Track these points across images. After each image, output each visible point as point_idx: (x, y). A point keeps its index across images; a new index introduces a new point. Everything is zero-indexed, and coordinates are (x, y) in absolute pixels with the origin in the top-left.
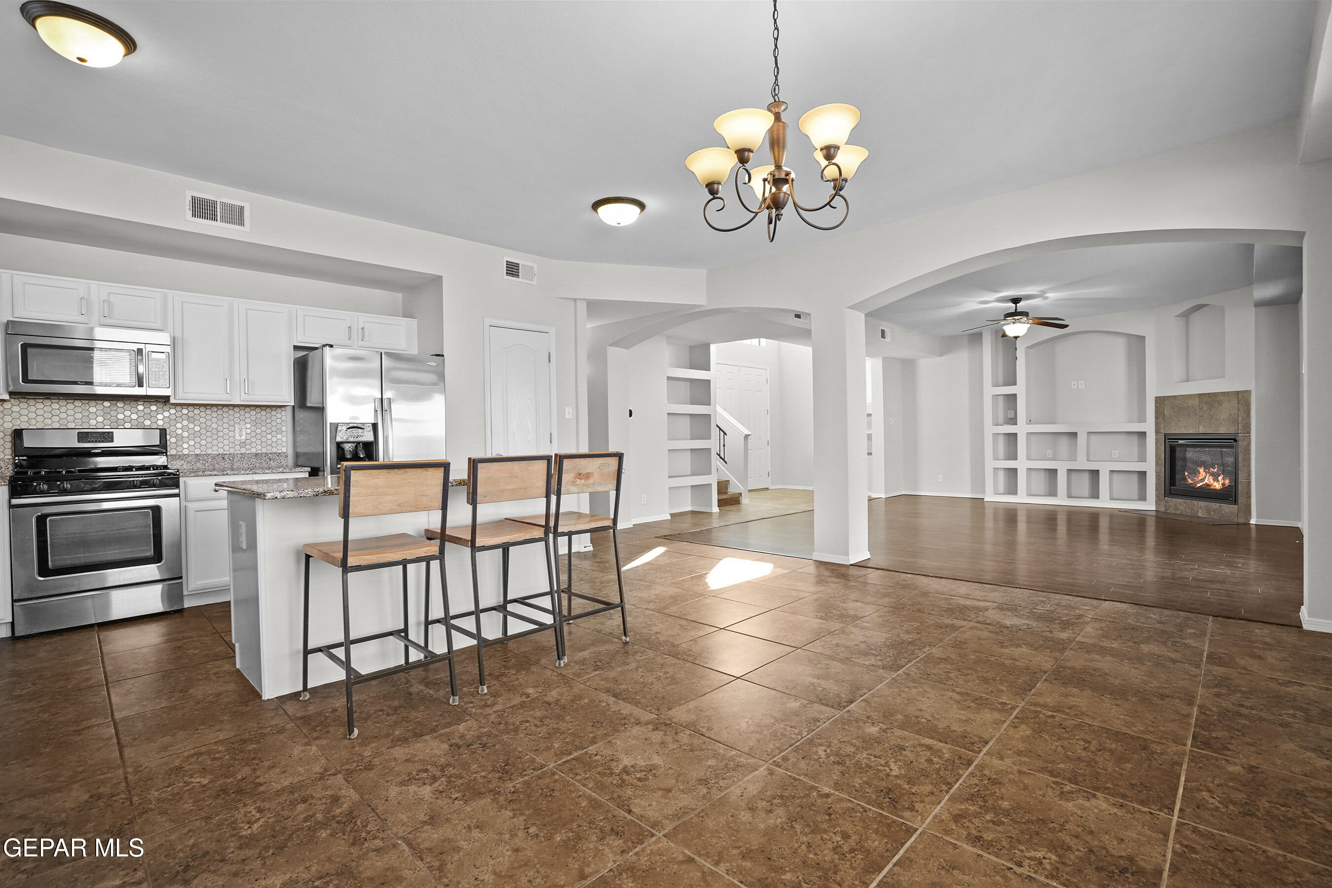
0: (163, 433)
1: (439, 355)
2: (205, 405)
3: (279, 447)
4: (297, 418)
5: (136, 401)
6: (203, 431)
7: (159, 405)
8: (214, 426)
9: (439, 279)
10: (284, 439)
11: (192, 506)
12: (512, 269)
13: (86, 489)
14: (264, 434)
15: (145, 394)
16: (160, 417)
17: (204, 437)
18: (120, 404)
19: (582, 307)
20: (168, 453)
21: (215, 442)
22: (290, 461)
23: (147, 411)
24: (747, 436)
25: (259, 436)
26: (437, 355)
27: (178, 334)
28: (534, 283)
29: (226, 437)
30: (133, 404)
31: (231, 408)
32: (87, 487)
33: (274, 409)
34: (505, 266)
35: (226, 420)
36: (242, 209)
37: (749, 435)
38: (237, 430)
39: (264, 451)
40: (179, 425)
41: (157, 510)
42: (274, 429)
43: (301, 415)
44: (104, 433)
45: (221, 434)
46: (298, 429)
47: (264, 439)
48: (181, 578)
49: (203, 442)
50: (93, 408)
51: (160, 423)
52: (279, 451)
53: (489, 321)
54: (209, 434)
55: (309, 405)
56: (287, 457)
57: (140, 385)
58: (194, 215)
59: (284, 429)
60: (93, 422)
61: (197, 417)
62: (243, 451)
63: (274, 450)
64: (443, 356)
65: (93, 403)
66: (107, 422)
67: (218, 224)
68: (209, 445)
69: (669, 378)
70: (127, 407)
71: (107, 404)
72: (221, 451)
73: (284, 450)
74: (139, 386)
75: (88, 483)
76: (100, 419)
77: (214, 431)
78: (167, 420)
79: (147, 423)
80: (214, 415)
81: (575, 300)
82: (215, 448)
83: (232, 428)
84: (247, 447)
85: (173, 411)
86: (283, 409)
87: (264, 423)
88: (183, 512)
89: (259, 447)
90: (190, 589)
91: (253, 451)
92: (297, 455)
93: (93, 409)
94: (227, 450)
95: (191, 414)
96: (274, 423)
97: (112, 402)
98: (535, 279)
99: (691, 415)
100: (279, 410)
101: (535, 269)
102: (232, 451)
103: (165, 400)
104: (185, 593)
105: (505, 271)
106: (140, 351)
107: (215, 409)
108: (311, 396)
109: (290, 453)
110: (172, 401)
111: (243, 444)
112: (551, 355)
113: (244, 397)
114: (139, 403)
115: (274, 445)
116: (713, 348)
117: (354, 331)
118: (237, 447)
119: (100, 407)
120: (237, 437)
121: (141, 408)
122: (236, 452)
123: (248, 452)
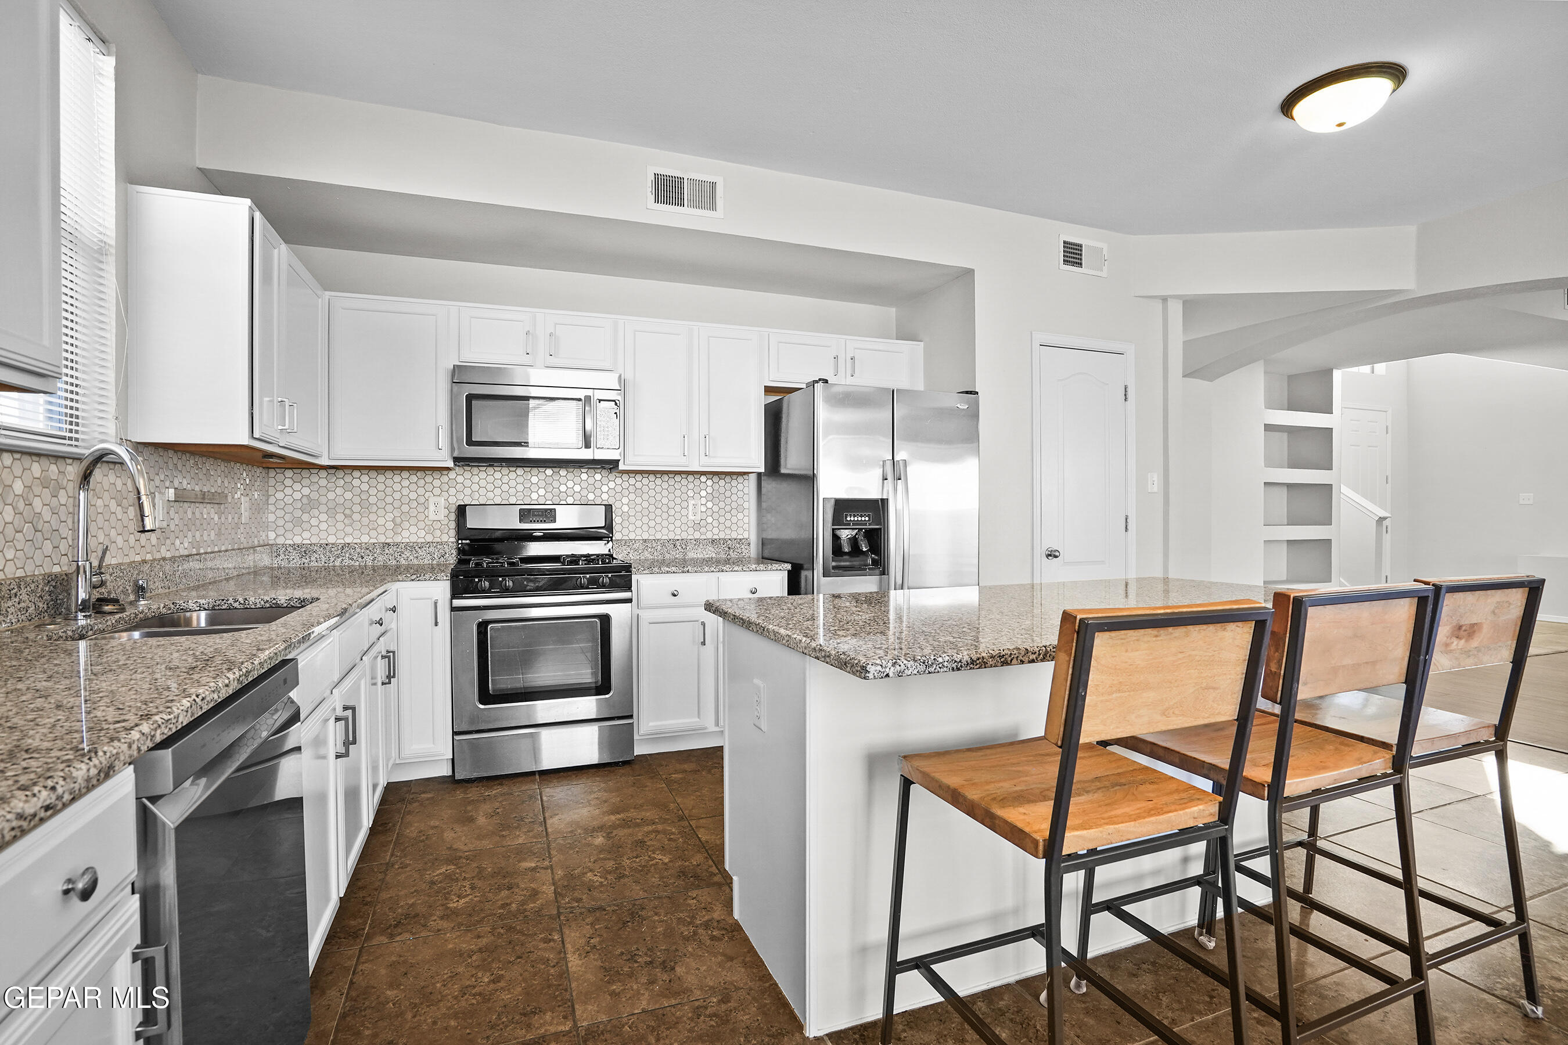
0: (609, 508)
1: (971, 393)
2: (654, 473)
3: (740, 531)
4: (764, 490)
5: (581, 467)
6: (652, 508)
7: (605, 473)
8: (665, 501)
9: (970, 272)
10: (746, 520)
11: (646, 616)
12: (1073, 254)
13: (528, 588)
14: (722, 512)
15: (592, 458)
16: (605, 488)
17: (652, 516)
18: (563, 472)
19: (1176, 310)
20: (614, 538)
21: (665, 523)
22: (753, 551)
23: (591, 480)
24: (1381, 519)
25: (716, 516)
26: (967, 392)
27: (628, 376)
28: (1104, 274)
29: (678, 516)
30: (577, 471)
31: (684, 476)
32: (531, 585)
33: (734, 477)
34: (1062, 249)
35: (678, 493)
36: (713, 185)
37: (1385, 518)
38: (691, 507)
39: (722, 536)
40: (625, 500)
41: (605, 620)
42: (734, 505)
43: (768, 485)
44: (546, 510)
45: (672, 512)
46: (764, 505)
47: (722, 520)
48: (631, 717)
49: (652, 524)
50: (536, 477)
51: (605, 496)
52: (741, 537)
53: (1040, 337)
54: (659, 512)
55: (783, 471)
56: (749, 544)
57: (587, 446)
58: (657, 201)
59: (746, 505)
60: (534, 496)
61: (645, 489)
62: (697, 535)
63: (734, 535)
64: (977, 393)
65: (535, 471)
66: (549, 496)
67: (685, 210)
68: (658, 528)
69: (1268, 428)
70: (570, 476)
71: (549, 472)
72: (671, 536)
73: (746, 536)
74: (586, 448)
75: (531, 581)
76: (542, 492)
77: (665, 509)
78: (612, 493)
79: (591, 496)
80: (665, 485)
81: (1164, 299)
82: (665, 531)
83: (685, 504)
84: (703, 530)
85: (619, 481)
86: (746, 477)
87: (722, 497)
88: (635, 625)
89: (716, 531)
90: (642, 732)
91: (709, 535)
92: (764, 543)
93: (534, 480)
94: (678, 534)
95: (639, 485)
96: (734, 497)
97: (554, 469)
98: (1105, 268)
99: (1290, 486)
100: (740, 479)
101: (1105, 252)
102: (684, 536)
103: (611, 465)
104: (636, 737)
105: (1062, 258)
106: (588, 399)
107: (666, 477)
108: (786, 458)
109: (753, 538)
110: (621, 467)
111: (697, 526)
112: (1129, 390)
113: (704, 460)
114: (583, 470)
115: (734, 527)
116: (1337, 375)
117: (841, 361)
118: (691, 531)
119: (542, 476)
120: (691, 517)
121: (584, 476)
122: (689, 538)
123: (703, 537)
